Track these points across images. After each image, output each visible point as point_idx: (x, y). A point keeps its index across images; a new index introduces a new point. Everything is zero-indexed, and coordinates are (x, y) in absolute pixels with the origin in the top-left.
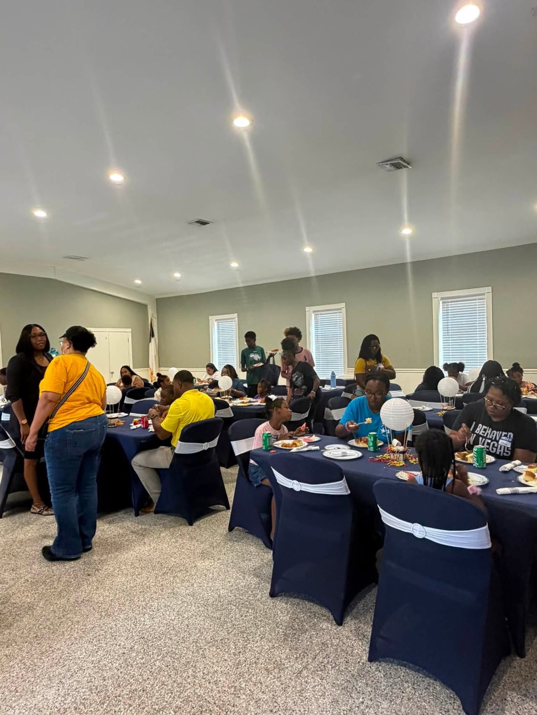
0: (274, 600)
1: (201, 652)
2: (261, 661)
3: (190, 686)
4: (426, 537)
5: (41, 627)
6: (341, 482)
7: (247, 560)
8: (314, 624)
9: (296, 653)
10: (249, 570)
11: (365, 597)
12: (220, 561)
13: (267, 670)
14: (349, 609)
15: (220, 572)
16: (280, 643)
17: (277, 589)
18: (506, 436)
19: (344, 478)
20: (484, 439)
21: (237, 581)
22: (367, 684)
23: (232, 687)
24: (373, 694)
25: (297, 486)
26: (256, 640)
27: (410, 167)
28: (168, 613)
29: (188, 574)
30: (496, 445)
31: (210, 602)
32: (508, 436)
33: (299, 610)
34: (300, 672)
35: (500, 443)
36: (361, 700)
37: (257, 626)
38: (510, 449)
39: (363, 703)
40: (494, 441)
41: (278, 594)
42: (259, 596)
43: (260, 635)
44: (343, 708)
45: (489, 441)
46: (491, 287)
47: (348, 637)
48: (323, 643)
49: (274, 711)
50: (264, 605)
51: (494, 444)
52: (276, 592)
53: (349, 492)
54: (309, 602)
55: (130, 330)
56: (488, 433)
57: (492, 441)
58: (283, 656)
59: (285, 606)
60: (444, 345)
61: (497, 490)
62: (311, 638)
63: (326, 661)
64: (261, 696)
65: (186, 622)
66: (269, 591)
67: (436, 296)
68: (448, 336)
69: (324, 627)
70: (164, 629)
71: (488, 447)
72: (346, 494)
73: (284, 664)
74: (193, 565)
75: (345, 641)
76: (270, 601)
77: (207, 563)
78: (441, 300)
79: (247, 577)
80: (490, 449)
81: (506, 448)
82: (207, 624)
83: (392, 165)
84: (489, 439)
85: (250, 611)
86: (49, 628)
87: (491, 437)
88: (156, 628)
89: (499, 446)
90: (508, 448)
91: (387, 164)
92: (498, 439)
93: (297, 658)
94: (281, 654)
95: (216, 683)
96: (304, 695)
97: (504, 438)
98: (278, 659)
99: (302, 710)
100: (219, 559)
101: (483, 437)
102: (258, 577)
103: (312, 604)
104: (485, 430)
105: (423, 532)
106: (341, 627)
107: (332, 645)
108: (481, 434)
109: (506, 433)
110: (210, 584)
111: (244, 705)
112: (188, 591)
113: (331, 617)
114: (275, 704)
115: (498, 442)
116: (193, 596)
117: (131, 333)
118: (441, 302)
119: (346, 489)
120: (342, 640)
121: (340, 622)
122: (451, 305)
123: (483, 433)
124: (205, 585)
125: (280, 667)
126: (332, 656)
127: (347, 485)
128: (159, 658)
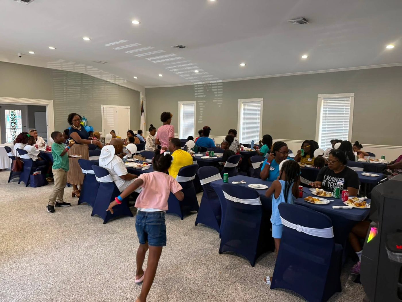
0: (221, 255)
1: (188, 273)
2: (216, 277)
3: (185, 284)
4: (302, 231)
5: (111, 259)
6: (257, 199)
7: (206, 237)
8: (241, 266)
9: (233, 276)
10: (208, 241)
11: (266, 256)
12: (193, 237)
13: (219, 281)
14: (257, 260)
15: (193, 242)
16: (225, 271)
17: (222, 250)
18: (341, 180)
19: (259, 197)
20: (330, 182)
21: (203, 246)
22: (265, 288)
23: (204, 286)
24: (267, 292)
25: (235, 200)
26: (214, 270)
27: (308, 23)
28: (170, 257)
29: (177, 242)
30: (336, 185)
31: (190, 253)
32: (342, 180)
33: (234, 260)
34: (235, 283)
35: (338, 183)
36: (262, 293)
37: (214, 265)
38: (343, 186)
39: (263, 294)
40: (335, 182)
41: (223, 252)
42: (214, 253)
43: (215, 268)
44: (254, 295)
45: (333, 183)
46: (354, 93)
47: (257, 271)
48: (245, 273)
49: (224, 294)
50: (216, 257)
51: (335, 184)
52: (222, 251)
53: (261, 204)
54: (238, 257)
55: (129, 107)
56: (332, 179)
57: (334, 182)
58: (227, 276)
59: (227, 257)
60: (322, 127)
61: (333, 207)
62: (239, 270)
63: (246, 279)
64: (217, 289)
65: (180, 261)
66: (218, 251)
67: (320, 97)
68: (325, 122)
69: (246, 267)
70: (170, 263)
71: (332, 185)
72: (259, 205)
73: (227, 279)
74: (179, 238)
75: (255, 273)
76: (219, 255)
77: (186, 237)
78: (323, 99)
79: (207, 244)
80: (333, 187)
81: (341, 186)
82: (190, 262)
83: (297, 22)
84: (333, 182)
85: (210, 258)
86: (115, 260)
87: (333, 181)
88: (166, 263)
89: (337, 185)
90: (342, 185)
91: (294, 21)
92: (337, 181)
93: (233, 277)
94: (226, 275)
95: (197, 284)
96: (237, 290)
97: (340, 181)
98: (224, 277)
99: (236, 295)
100: (192, 236)
101: (329, 181)
102: (212, 245)
103: (240, 257)
104: (331, 178)
105: (301, 229)
106: (254, 267)
107: (249, 274)
108: (328, 180)
109: (341, 179)
110: (189, 246)
111: (210, 292)
112: (178, 249)
113: (249, 263)
114: (224, 292)
115: (337, 183)
116: (181, 251)
117: (129, 109)
118: (323, 101)
119: (260, 203)
120: (254, 272)
121: (253, 265)
122: (329, 102)
123: (329, 180)
124: (187, 247)
125: (225, 280)
126: (250, 278)
127: (260, 201)
128: (169, 274)
